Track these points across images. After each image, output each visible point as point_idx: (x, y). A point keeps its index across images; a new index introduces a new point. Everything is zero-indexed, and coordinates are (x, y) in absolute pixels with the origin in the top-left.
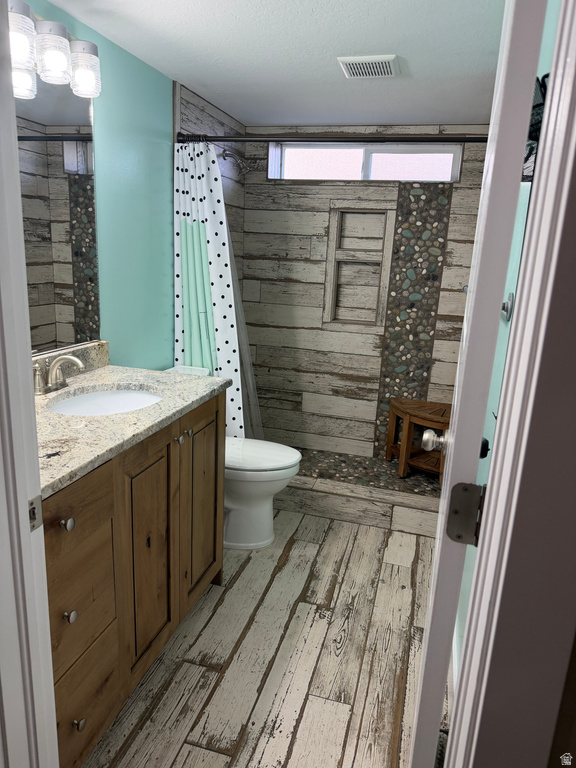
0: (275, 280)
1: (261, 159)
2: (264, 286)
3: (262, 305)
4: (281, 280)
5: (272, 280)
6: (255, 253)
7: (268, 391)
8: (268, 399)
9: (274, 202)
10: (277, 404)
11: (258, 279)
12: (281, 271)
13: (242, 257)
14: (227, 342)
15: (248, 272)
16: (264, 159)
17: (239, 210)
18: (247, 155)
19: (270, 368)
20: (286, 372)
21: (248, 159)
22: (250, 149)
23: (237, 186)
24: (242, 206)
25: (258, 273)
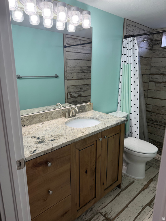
0: (161, 82)
1: (159, 40)
2: (157, 84)
3: (155, 91)
4: (163, 82)
5: (160, 82)
6: (154, 73)
7: (156, 122)
8: (155, 124)
9: (163, 55)
10: (158, 127)
11: (155, 82)
12: (164, 79)
13: (150, 75)
14: (135, 105)
15: (151, 79)
16: (160, 40)
17: (149, 59)
18: (154, 39)
19: (157, 113)
20: (163, 116)
21: (154, 41)
22: (155, 37)
23: (149, 51)
24: (151, 57)
25: (155, 80)
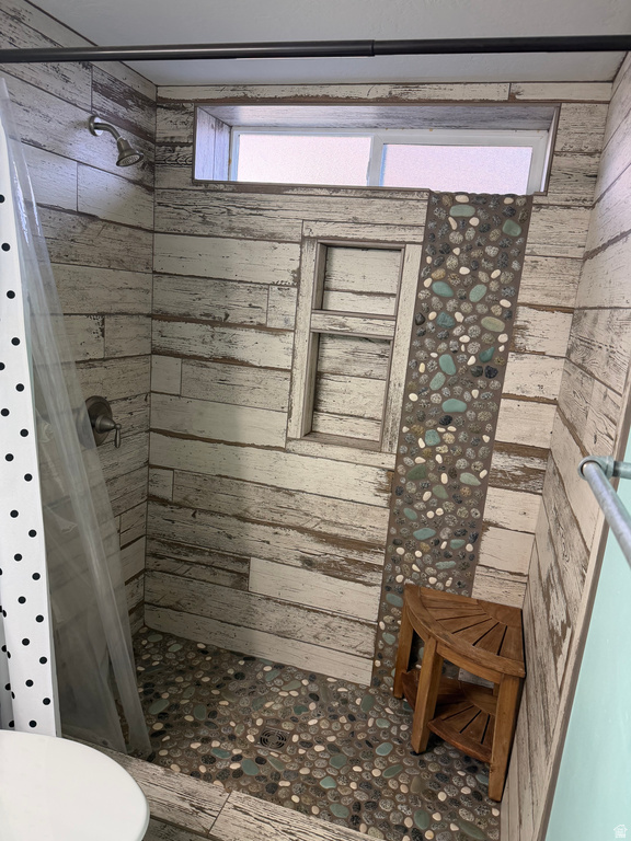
0: (206, 360)
1: (182, 145)
2: (187, 368)
3: (184, 400)
4: (215, 360)
5: (201, 358)
6: (172, 310)
7: (193, 550)
8: (192, 563)
9: (204, 222)
10: (206, 574)
11: (177, 355)
12: (216, 343)
13: (148, 316)
15: (159, 341)
16: (188, 145)
17: (139, 234)
18: (159, 136)
19: (196, 510)
20: (223, 520)
21: (160, 144)
22: (165, 125)
24: (148, 224)
25: (176, 346)
